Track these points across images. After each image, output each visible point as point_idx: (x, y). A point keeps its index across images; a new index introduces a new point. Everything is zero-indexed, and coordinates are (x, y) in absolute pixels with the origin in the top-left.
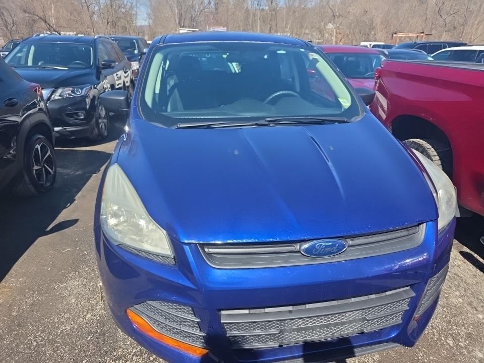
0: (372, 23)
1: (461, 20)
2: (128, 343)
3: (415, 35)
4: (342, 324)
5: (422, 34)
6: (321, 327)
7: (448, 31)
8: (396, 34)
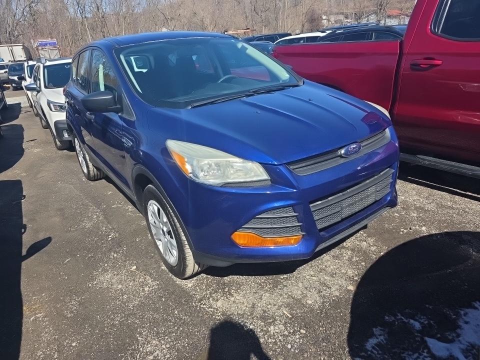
0: (203, 23)
1: (273, 16)
2: (199, 290)
3: (243, 31)
4: (368, 196)
5: (248, 30)
6: (359, 201)
7: (265, 26)
8: (226, 32)
